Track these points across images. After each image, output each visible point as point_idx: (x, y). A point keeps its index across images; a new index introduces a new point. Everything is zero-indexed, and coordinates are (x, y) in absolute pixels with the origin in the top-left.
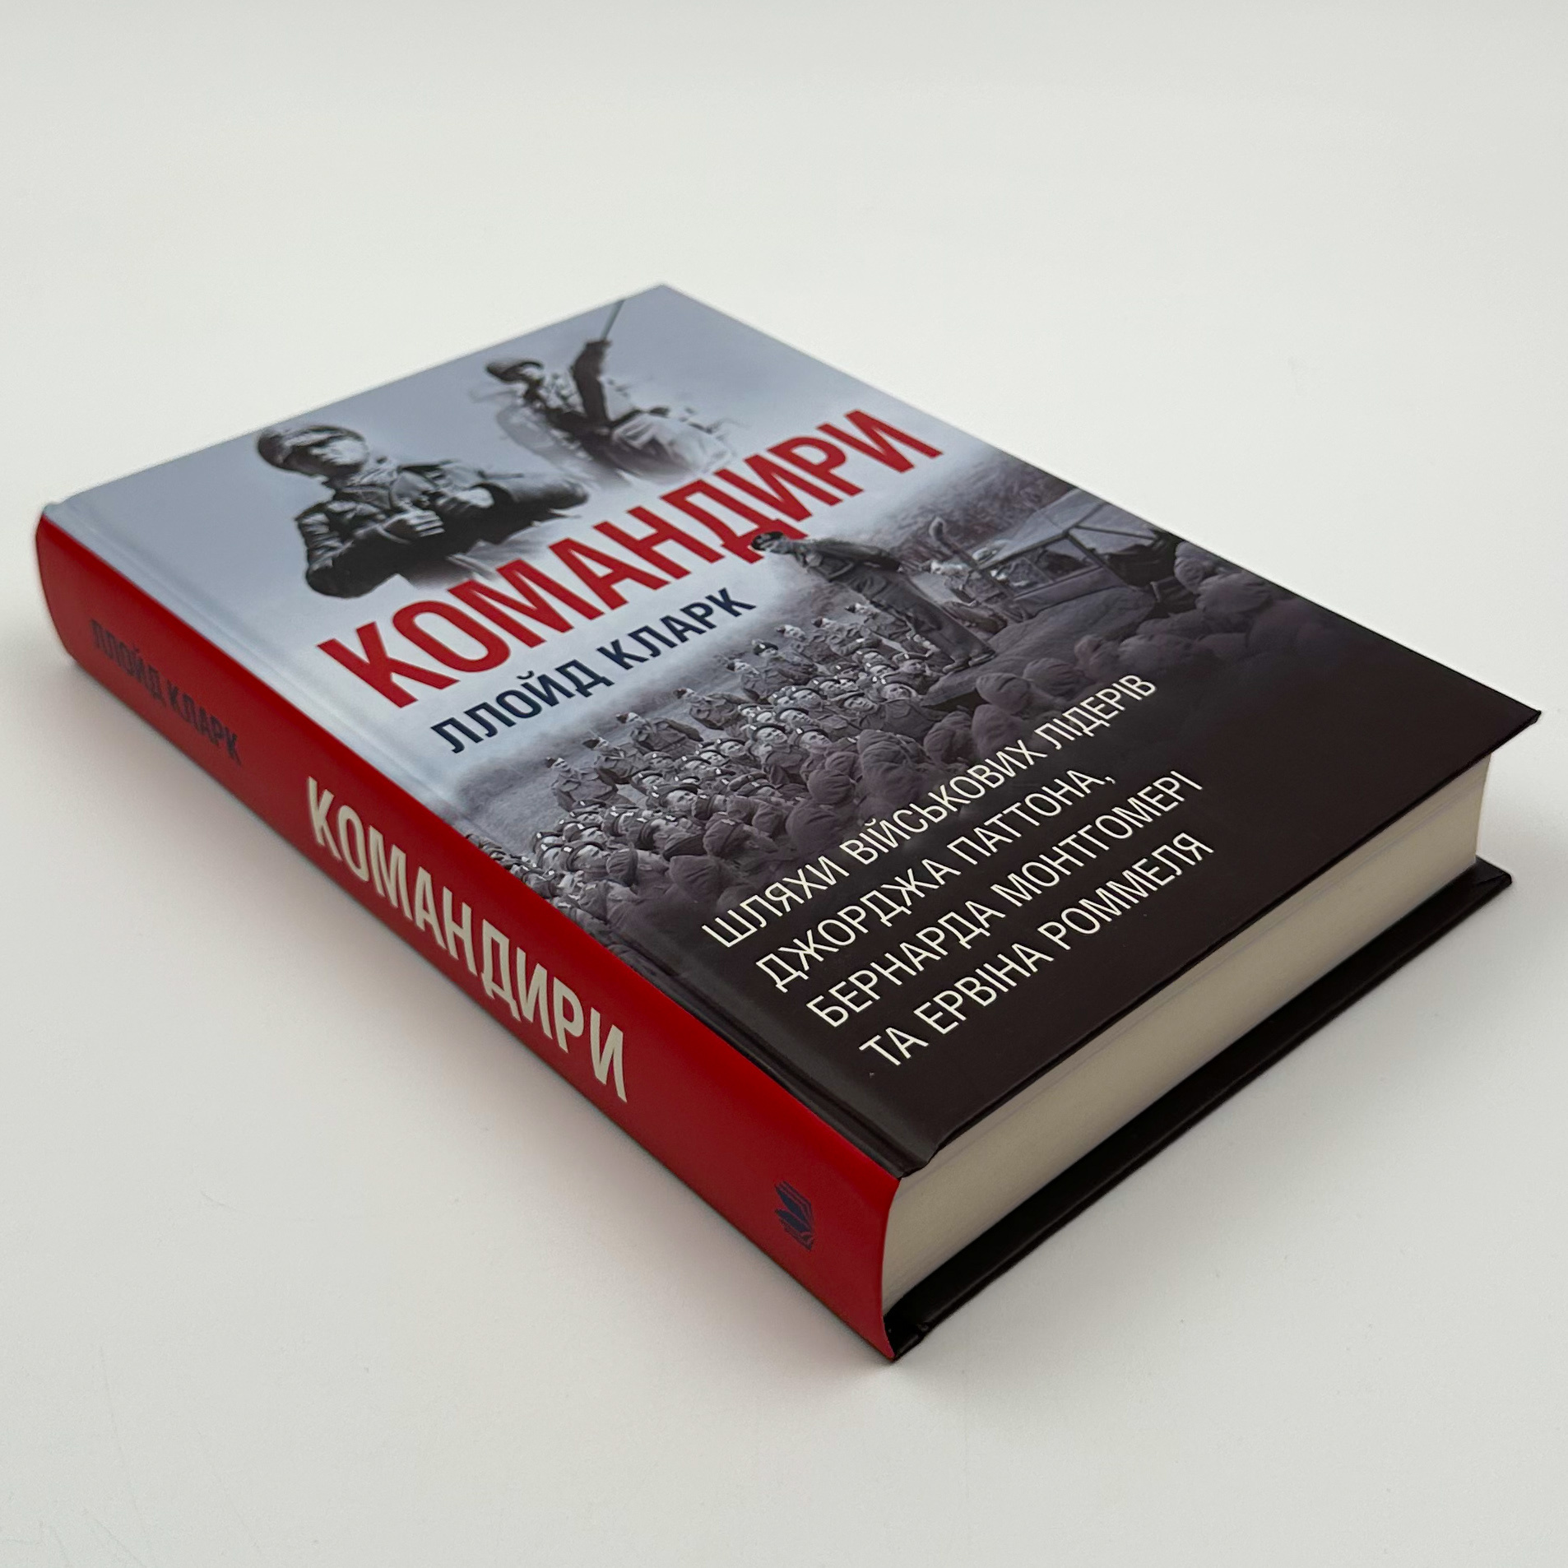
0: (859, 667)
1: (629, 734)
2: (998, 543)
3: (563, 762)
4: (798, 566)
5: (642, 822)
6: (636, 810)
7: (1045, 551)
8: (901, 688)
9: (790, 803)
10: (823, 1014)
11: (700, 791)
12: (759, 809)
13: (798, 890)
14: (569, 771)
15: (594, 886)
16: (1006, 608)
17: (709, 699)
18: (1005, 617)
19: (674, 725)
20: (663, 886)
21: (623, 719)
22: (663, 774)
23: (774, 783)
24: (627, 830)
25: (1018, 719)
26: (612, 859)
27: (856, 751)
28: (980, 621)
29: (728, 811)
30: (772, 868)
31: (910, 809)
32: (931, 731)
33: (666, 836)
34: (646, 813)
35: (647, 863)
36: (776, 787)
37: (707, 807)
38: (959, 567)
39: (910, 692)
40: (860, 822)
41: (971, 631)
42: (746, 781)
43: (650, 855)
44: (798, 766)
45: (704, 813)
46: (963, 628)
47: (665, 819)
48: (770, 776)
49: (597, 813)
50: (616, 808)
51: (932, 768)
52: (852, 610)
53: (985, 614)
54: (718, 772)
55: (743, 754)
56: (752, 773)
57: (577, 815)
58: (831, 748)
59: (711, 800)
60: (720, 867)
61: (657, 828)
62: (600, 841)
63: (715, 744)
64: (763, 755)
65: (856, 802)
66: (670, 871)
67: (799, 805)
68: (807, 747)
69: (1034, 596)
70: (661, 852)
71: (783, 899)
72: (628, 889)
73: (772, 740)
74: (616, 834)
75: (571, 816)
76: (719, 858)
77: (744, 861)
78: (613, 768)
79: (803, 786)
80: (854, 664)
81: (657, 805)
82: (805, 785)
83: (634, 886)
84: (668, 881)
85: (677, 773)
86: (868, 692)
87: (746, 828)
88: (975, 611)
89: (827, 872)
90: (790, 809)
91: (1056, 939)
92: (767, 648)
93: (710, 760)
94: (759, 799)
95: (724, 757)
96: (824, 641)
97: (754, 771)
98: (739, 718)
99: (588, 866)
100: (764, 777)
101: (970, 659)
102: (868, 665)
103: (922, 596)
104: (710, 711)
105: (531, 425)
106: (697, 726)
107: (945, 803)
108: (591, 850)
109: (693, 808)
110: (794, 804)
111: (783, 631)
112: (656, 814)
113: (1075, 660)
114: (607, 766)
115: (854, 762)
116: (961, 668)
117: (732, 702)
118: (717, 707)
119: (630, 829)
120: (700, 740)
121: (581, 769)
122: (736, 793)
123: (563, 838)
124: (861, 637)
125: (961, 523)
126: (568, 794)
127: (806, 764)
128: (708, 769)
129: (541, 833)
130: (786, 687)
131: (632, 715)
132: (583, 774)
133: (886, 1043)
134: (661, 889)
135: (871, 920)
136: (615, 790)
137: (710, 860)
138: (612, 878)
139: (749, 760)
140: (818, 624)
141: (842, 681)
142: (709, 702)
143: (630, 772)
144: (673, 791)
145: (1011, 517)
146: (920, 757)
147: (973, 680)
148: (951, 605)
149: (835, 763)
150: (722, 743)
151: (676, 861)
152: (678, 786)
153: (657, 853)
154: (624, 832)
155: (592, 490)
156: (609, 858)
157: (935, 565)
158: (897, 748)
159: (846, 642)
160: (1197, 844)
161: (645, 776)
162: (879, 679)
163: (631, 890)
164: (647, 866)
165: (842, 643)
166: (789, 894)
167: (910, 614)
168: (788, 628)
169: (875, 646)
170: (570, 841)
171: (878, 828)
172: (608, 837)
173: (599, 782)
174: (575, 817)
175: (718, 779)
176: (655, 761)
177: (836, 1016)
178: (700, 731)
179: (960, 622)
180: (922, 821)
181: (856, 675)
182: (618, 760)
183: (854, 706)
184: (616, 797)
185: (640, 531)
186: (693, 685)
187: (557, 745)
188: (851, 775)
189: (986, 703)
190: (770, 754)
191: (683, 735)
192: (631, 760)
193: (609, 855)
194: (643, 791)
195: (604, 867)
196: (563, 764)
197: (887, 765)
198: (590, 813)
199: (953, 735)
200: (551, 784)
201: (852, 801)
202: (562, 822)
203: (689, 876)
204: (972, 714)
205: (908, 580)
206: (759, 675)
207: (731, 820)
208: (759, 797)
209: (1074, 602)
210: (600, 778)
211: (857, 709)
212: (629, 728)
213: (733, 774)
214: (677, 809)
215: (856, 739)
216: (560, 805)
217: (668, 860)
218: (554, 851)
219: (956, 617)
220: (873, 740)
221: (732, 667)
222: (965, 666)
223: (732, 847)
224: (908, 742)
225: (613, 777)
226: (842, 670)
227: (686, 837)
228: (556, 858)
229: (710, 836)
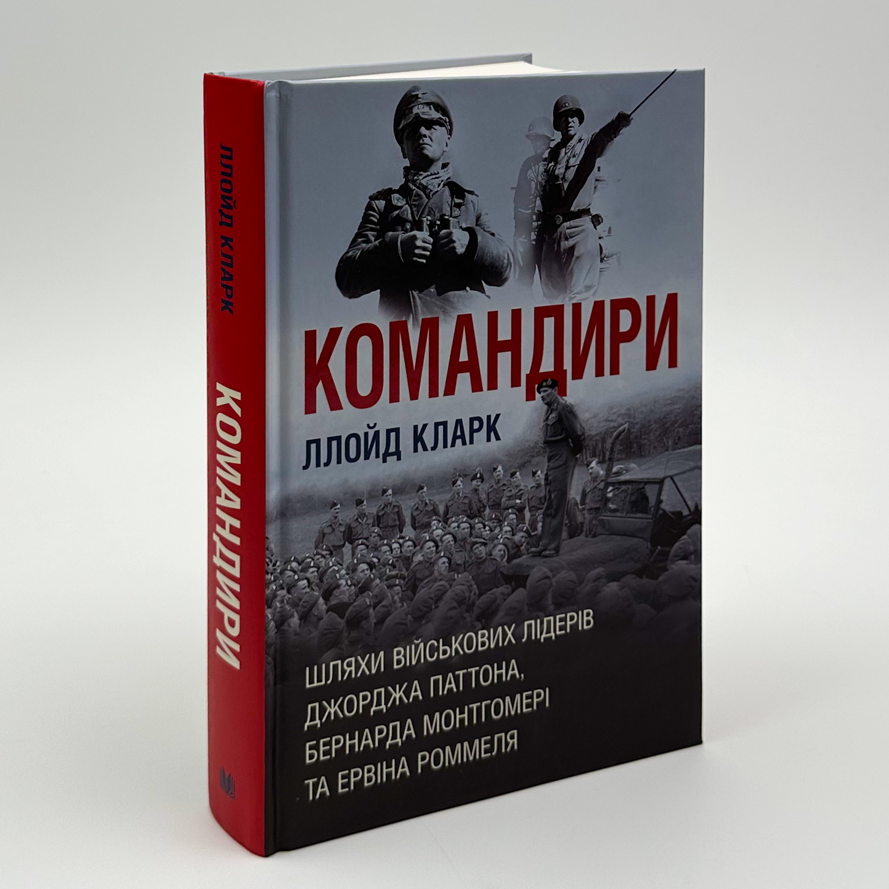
0: (500, 522)
1: (378, 506)
2: (633, 465)
3: (338, 509)
4: (543, 418)
5: (336, 577)
6: (340, 567)
7: (643, 488)
8: (504, 551)
9: (400, 605)
10: (308, 752)
11: (374, 571)
12: (385, 601)
13: (358, 666)
14: (336, 517)
15: (289, 609)
16: (590, 522)
17: (427, 501)
18: (584, 529)
19: (400, 513)
20: (312, 630)
21: (384, 491)
22: (370, 547)
23: (405, 585)
24: (327, 580)
25: (526, 608)
26: (308, 596)
27: (451, 586)
28: (573, 523)
29: (374, 593)
30: (360, 646)
31: (438, 643)
32: (489, 593)
33: (338, 595)
34: (343, 572)
35: (318, 609)
36: (404, 589)
37: (368, 584)
38: (602, 472)
39: (505, 556)
40: (414, 637)
41: (565, 528)
42: (396, 577)
43: (323, 604)
44: (422, 580)
45: (364, 588)
46: (563, 522)
47: (347, 581)
48: (407, 580)
49: (325, 558)
50: (335, 560)
51: (469, 619)
52: (534, 474)
53: (580, 519)
54: (390, 562)
55: (408, 555)
56: (403, 573)
57: (318, 554)
58: (444, 576)
59: (372, 580)
60: (342, 631)
61: (338, 586)
62: (312, 580)
63: (404, 540)
64: (416, 562)
65: (424, 622)
66: (322, 622)
67: (402, 609)
68: (436, 569)
69: (608, 521)
70: (328, 605)
71: (348, 669)
72: (299, 621)
73: (427, 553)
74: (321, 580)
75: (314, 553)
76: (345, 625)
77: (354, 634)
78: (354, 528)
79: (413, 596)
80: (501, 518)
81: (351, 569)
82: (415, 596)
83: (302, 621)
84: (316, 627)
85: (375, 551)
86: (490, 544)
87: (371, 610)
88: (578, 513)
89: (376, 663)
90: (396, 609)
91: (420, 763)
92: (480, 478)
93: (394, 551)
94: (391, 594)
95: (401, 552)
96: (504, 490)
97: (404, 572)
98: (428, 525)
99: (295, 595)
100: (404, 579)
101: (545, 550)
102: (506, 524)
103: (568, 487)
104: (421, 511)
105: (533, 184)
106: (408, 520)
107: (454, 647)
108: (304, 584)
109: (363, 581)
110: (401, 607)
111: (495, 469)
112: (346, 575)
113: (581, 582)
114: (354, 525)
115: (445, 593)
116: (537, 554)
117: (435, 512)
118: (427, 510)
119: (329, 580)
120: (401, 532)
121: (342, 520)
122: (385, 582)
123: (300, 567)
124: (520, 499)
125: (632, 437)
126: (324, 535)
127: (425, 581)
128: (389, 557)
129: (295, 557)
130: (463, 516)
131: (390, 492)
132: (340, 524)
133: (316, 786)
134: (310, 630)
135: (367, 708)
136: (344, 545)
137: (342, 622)
138: (298, 610)
139: (407, 560)
140: (513, 474)
141: (487, 528)
142: (426, 504)
143: (359, 535)
144: (364, 563)
145: (655, 447)
146: (470, 608)
147: (533, 567)
148: (573, 501)
149: (438, 588)
150: (408, 540)
151: (330, 615)
152: (368, 560)
153: (326, 605)
154: (325, 580)
155: (513, 275)
156: (307, 595)
157: (593, 464)
158: (467, 594)
159: (512, 498)
160: (515, 740)
161: (362, 544)
162: (501, 537)
163: (300, 624)
164: (317, 611)
165: (510, 498)
166: (353, 668)
167: (553, 496)
168: (500, 468)
169: (520, 510)
170: (301, 572)
171: (417, 646)
172: (317, 579)
173: (342, 534)
174: (315, 555)
175: (387, 566)
176: (373, 535)
177: (311, 756)
178: (406, 524)
179: (566, 517)
180: (436, 654)
181: (496, 527)
182: (360, 523)
183: (477, 551)
184: (340, 552)
185: (504, 333)
186: (430, 486)
187: (345, 494)
188: (437, 602)
189: (525, 588)
190: (420, 563)
191: (397, 523)
192: (365, 526)
193: (308, 592)
194: (353, 554)
195: (300, 600)
196: (337, 510)
197: (455, 604)
198: (323, 556)
199: (496, 600)
200: (322, 523)
201: (422, 621)
202: (307, 555)
203: (327, 629)
204: (513, 591)
205: (574, 467)
206: (460, 497)
207: (370, 602)
208: (392, 592)
209: (618, 538)
210: (344, 532)
211: (476, 554)
212: (381, 502)
213: (394, 567)
214: (356, 578)
215: (458, 577)
216: (316, 542)
217: (327, 612)
218: (291, 573)
219: (567, 513)
220: (464, 583)
221: (454, 483)
222: (539, 554)
223: (356, 622)
224: (475, 594)
225: (350, 536)
226: (494, 519)
227: (345, 601)
228: (289, 578)
229: (355, 607)
